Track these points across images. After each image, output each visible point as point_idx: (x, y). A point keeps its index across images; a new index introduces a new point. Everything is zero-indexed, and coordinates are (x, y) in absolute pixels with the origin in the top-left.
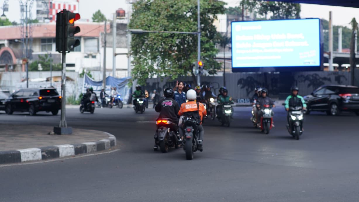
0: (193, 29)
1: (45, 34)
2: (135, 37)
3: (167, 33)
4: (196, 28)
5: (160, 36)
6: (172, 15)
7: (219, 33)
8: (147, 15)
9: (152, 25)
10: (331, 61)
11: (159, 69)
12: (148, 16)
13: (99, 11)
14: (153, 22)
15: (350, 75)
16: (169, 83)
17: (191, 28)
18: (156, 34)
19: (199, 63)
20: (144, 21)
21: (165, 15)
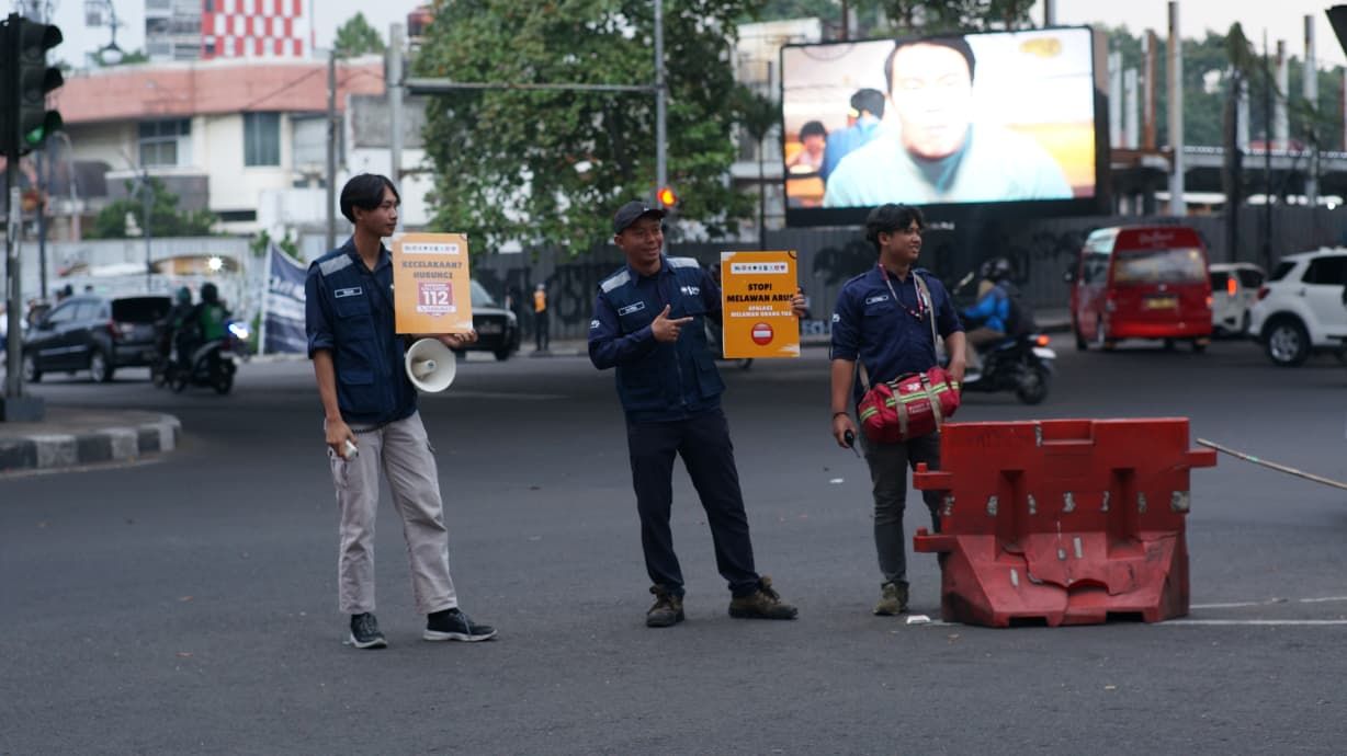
0: (638, 76)
1: (147, 103)
2: (435, 109)
3: (546, 92)
4: (651, 71)
5: (520, 102)
6: (563, 27)
7: (743, 87)
8: (476, 26)
9: (494, 63)
10: (1178, 181)
11: (521, 220)
12: (481, 31)
13: (359, 19)
14: (498, 51)
15: (1222, 229)
16: (568, 268)
17: (631, 70)
18: (506, 95)
19: (661, 197)
20: (466, 49)
21: (539, 26)
